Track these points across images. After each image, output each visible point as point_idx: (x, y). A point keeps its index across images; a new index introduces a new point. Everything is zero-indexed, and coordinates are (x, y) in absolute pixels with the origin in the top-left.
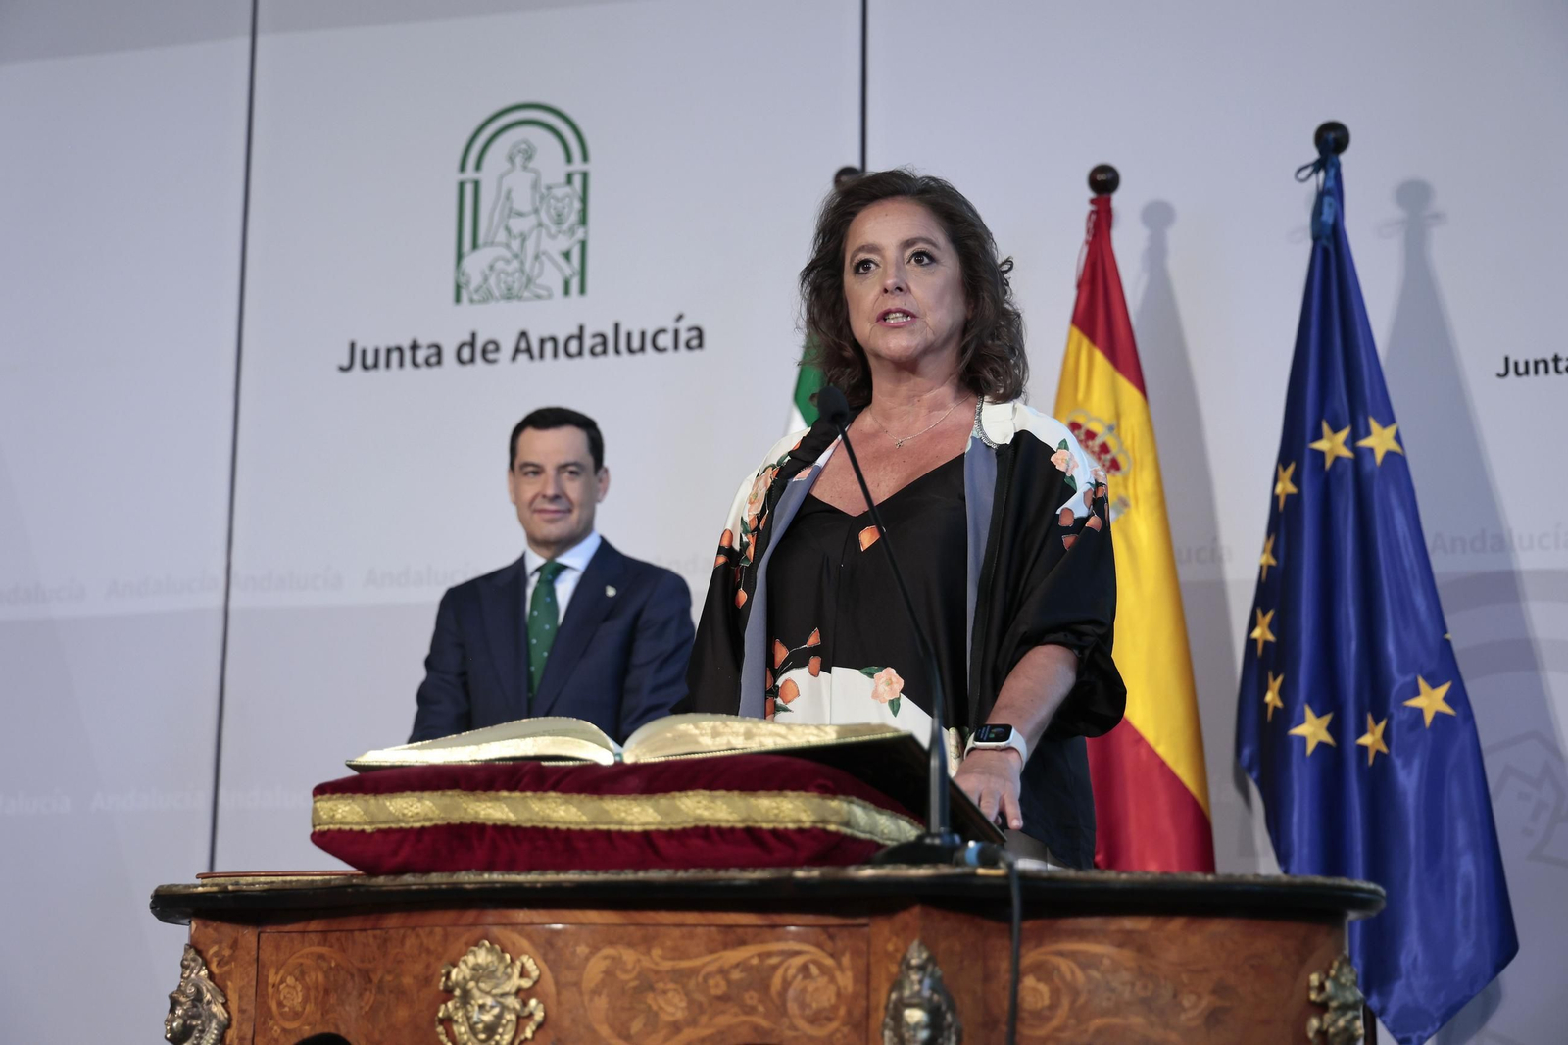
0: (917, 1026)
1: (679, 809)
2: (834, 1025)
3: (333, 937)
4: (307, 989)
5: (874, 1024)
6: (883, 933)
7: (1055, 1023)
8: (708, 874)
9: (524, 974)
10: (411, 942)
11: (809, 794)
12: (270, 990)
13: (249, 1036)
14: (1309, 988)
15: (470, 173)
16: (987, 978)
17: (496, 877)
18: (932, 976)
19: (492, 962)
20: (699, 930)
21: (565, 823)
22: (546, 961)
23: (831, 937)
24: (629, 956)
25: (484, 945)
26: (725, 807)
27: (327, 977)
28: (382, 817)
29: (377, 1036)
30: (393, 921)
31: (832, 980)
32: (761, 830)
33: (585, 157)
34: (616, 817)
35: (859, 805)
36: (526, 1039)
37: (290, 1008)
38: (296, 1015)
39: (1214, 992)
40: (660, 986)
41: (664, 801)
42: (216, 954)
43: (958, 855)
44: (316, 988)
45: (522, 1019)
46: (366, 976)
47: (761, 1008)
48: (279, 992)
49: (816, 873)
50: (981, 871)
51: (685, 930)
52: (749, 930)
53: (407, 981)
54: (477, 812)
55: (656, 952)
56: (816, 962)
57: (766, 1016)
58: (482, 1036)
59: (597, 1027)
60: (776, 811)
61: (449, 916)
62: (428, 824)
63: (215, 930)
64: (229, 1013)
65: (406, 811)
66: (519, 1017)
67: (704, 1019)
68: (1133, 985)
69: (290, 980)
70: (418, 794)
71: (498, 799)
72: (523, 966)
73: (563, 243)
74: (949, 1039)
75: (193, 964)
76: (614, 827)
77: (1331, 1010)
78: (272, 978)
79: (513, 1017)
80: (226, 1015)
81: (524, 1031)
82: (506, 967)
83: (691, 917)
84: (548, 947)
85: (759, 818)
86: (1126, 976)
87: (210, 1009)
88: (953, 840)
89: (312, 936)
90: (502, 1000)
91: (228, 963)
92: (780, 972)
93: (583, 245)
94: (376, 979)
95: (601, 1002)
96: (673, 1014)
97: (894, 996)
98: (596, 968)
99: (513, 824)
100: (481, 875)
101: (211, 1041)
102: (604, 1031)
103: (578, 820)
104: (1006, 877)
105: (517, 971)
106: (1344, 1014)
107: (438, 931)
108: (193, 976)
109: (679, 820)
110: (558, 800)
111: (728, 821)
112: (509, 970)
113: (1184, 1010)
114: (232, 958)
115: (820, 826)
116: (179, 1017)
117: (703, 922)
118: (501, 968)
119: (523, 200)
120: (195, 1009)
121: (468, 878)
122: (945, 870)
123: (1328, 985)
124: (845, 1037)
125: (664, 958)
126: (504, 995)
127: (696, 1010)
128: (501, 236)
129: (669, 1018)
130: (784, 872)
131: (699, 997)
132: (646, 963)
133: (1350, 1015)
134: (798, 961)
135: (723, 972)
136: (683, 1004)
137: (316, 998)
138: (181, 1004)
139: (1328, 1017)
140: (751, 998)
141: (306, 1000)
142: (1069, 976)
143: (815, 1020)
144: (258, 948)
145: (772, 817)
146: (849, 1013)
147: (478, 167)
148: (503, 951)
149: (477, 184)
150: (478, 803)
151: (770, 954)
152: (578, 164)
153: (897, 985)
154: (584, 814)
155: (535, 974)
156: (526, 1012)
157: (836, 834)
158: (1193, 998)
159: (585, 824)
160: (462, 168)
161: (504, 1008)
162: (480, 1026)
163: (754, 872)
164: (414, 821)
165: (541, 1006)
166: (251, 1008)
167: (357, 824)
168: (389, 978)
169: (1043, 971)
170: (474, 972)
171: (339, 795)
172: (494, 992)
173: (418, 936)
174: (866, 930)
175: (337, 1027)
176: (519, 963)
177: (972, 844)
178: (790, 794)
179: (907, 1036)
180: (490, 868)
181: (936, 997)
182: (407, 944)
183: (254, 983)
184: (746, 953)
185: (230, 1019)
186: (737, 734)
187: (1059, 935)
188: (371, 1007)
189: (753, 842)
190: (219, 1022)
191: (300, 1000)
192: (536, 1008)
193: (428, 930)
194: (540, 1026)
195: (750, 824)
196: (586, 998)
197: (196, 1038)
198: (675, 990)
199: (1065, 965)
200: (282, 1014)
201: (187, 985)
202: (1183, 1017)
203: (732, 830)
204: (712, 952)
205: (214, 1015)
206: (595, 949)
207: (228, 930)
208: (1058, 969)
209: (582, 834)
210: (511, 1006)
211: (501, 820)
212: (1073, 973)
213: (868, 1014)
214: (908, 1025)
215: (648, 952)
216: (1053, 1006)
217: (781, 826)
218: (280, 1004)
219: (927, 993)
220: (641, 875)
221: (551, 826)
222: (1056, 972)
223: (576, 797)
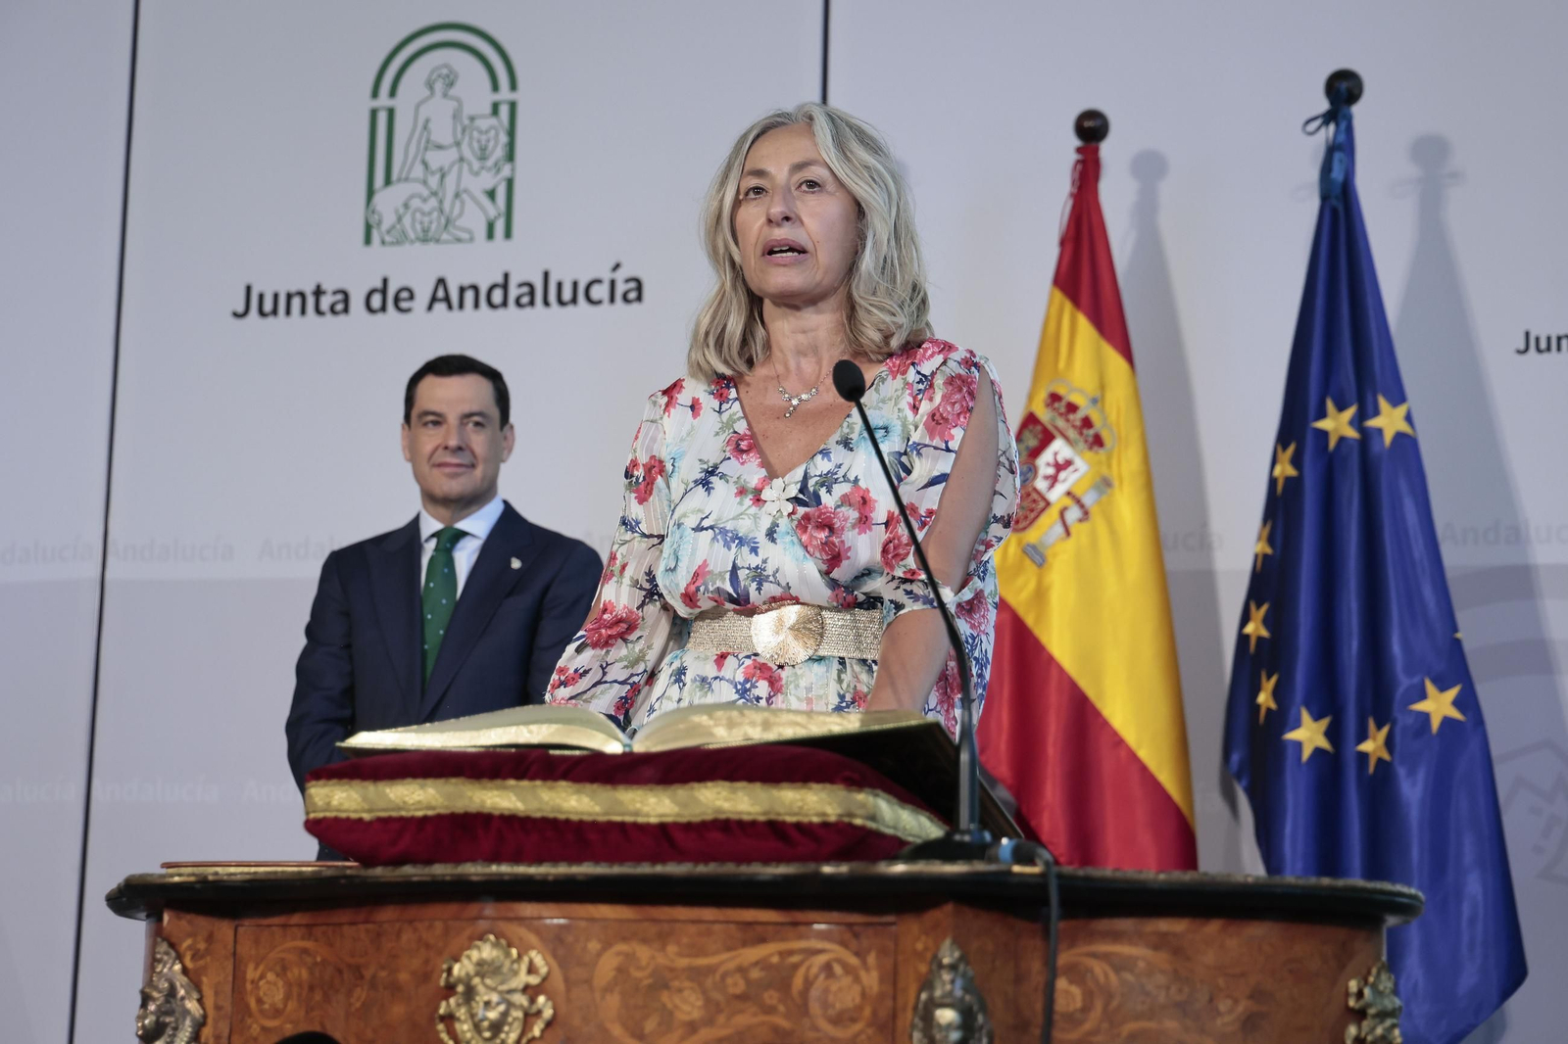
0: (949, 1027)
1: (697, 801)
2: (858, 1027)
3: (318, 931)
4: (289, 985)
5: (900, 1024)
6: (910, 931)
7: (1087, 1026)
8: (729, 868)
9: (531, 970)
10: (407, 936)
11: (835, 787)
12: (249, 986)
13: (226, 1033)
14: (1347, 994)
15: (384, 100)
16: (1019, 979)
17: (505, 869)
18: (964, 975)
19: (498, 957)
20: (717, 927)
21: (577, 813)
22: (555, 956)
23: (856, 936)
24: (643, 953)
25: (488, 940)
26: (746, 799)
27: (311, 973)
28: (382, 804)
29: (369, 1034)
30: (387, 914)
31: (857, 979)
32: (783, 824)
33: (513, 86)
34: (631, 808)
35: (884, 799)
36: (534, 1039)
37: (271, 1005)
38: (277, 1013)
39: (1251, 997)
40: (676, 984)
41: (682, 792)
42: (190, 948)
43: (992, 852)
44: (300, 985)
45: (530, 1017)
46: (357, 971)
47: (782, 1008)
48: (257, 988)
49: (844, 869)
50: (1017, 869)
51: (703, 927)
52: (770, 928)
53: (403, 977)
54: (483, 802)
55: (672, 949)
56: (839, 961)
57: (787, 1016)
58: (487, 1034)
59: (608, 1025)
60: (800, 804)
61: (452, 908)
62: (430, 813)
63: (189, 922)
64: (204, 1009)
65: (407, 799)
66: (527, 1015)
67: (721, 1019)
68: (1168, 988)
69: (270, 976)
70: (420, 781)
71: (505, 788)
72: (531, 963)
73: (487, 180)
74: (980, 1040)
75: (165, 958)
76: (628, 819)
77: (1369, 1018)
78: (251, 973)
79: (519, 1014)
80: (201, 1012)
81: (531, 1029)
82: (513, 962)
83: (708, 913)
84: (557, 943)
85: (782, 811)
86: (1161, 979)
87: (183, 1006)
88: (983, 838)
89: (295, 929)
90: (508, 997)
91: (202, 957)
92: (801, 972)
93: (510, 183)
94: (368, 974)
95: (613, 1001)
96: (689, 1013)
97: (924, 996)
98: (607, 965)
99: (521, 814)
100: (489, 866)
101: (185, 1039)
102: (617, 1030)
103: (590, 810)
104: (1043, 875)
105: (524, 967)
106: (1382, 1022)
107: (439, 925)
108: (165, 970)
109: (697, 811)
110: (570, 790)
111: (749, 813)
112: (515, 966)
113: (1219, 1014)
114: (208, 951)
115: (846, 820)
116: (152, 1013)
117: (721, 918)
118: (507, 963)
119: (442, 132)
120: (168, 1005)
121: (474, 870)
122: (980, 866)
123: (1367, 991)
124: (869, 1038)
125: (680, 955)
126: (510, 991)
127: (713, 1010)
128: (418, 171)
129: (686, 1018)
130: (809, 868)
131: (717, 996)
132: (661, 960)
133: (1389, 1022)
134: (822, 959)
135: (742, 970)
136: (700, 1003)
137: (299, 995)
138: (154, 1000)
139: (1366, 1024)
140: (771, 997)
141: (287, 997)
142: (1102, 979)
143: (837, 1020)
144: (235, 942)
145: (796, 810)
146: (875, 1013)
147: (393, 93)
148: (510, 945)
149: (391, 112)
150: (485, 792)
151: (791, 953)
152: (505, 93)
153: (927, 984)
154: (597, 804)
155: (544, 970)
156: (534, 1009)
157: (862, 828)
158: (1229, 1002)
159: (598, 814)
160: (375, 94)
161: (510, 1005)
162: (486, 1024)
163: (777, 867)
164: (416, 810)
165: (550, 1004)
166: (227, 1005)
167: (355, 811)
168: (383, 974)
169: (1077, 974)
170: (478, 968)
171: (334, 781)
172: (501, 988)
173: (415, 930)
174: (894, 928)
175: (322, 1024)
176: (526, 959)
177: (1005, 841)
178: (815, 786)
179: (938, 1036)
180: (496, 858)
181: (968, 998)
182: (405, 937)
183: (230, 978)
184: (768, 951)
185: (205, 1017)
186: (753, 724)
187: (1092, 936)
188: (363, 1004)
189: (777, 836)
190: (194, 1020)
191: (281, 996)
192: (544, 1005)
193: (427, 924)
194: (549, 1024)
195: (773, 817)
196: (598, 995)
197: (170, 1036)
198: (691, 988)
199: (1099, 968)
200: (262, 1011)
201: (159, 979)
202: (1219, 1022)
203: (754, 823)
204: (729, 949)
205: (186, 1012)
206: (607, 945)
207: (203, 923)
208: (1091, 971)
209: (594, 826)
210: (518, 1003)
211: (509, 809)
212: (1106, 975)
213: (894, 1016)
214: (939, 1026)
215: (663, 948)
216: (1086, 1009)
217: (805, 820)
218: (260, 1001)
219: (958, 993)
220: (659, 869)
221: (562, 817)
222: (1089, 975)
223: (589, 787)
